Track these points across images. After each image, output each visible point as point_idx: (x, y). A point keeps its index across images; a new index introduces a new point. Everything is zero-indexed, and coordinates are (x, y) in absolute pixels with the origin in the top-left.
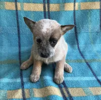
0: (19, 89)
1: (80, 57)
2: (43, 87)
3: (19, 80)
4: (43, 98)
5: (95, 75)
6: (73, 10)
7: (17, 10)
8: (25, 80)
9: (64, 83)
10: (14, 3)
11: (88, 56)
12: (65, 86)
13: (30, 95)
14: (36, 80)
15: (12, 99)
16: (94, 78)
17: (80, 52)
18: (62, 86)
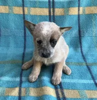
0: (16, 87)
1: (81, 60)
3: (18, 79)
4: (37, 97)
6: (77, 14)
7: (24, 14)
8: (24, 79)
10: (21, 8)
11: (90, 60)
13: (26, 93)
15: (9, 96)
16: (92, 82)
17: (83, 55)
18: (59, 87)
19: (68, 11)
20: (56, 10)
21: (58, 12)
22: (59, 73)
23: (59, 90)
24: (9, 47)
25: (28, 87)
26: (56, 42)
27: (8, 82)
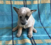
0: (11, 40)
1: (41, 25)
2: (23, 39)
3: (11, 36)
5: (48, 34)
6: (37, 4)
7: (11, 4)
8: (14, 36)
9: (32, 37)
11: (45, 25)
12: (33, 39)
13: (16, 43)
14: (19, 36)
15: (8, 44)
16: (47, 35)
17: (41, 23)
18: (32, 39)
19: (33, 2)
20: (27, 2)
21: (28, 3)
22: (31, 32)
23: (32, 40)
24: (4, 21)
25: (17, 40)
26: (29, 17)
27: (6, 38)
